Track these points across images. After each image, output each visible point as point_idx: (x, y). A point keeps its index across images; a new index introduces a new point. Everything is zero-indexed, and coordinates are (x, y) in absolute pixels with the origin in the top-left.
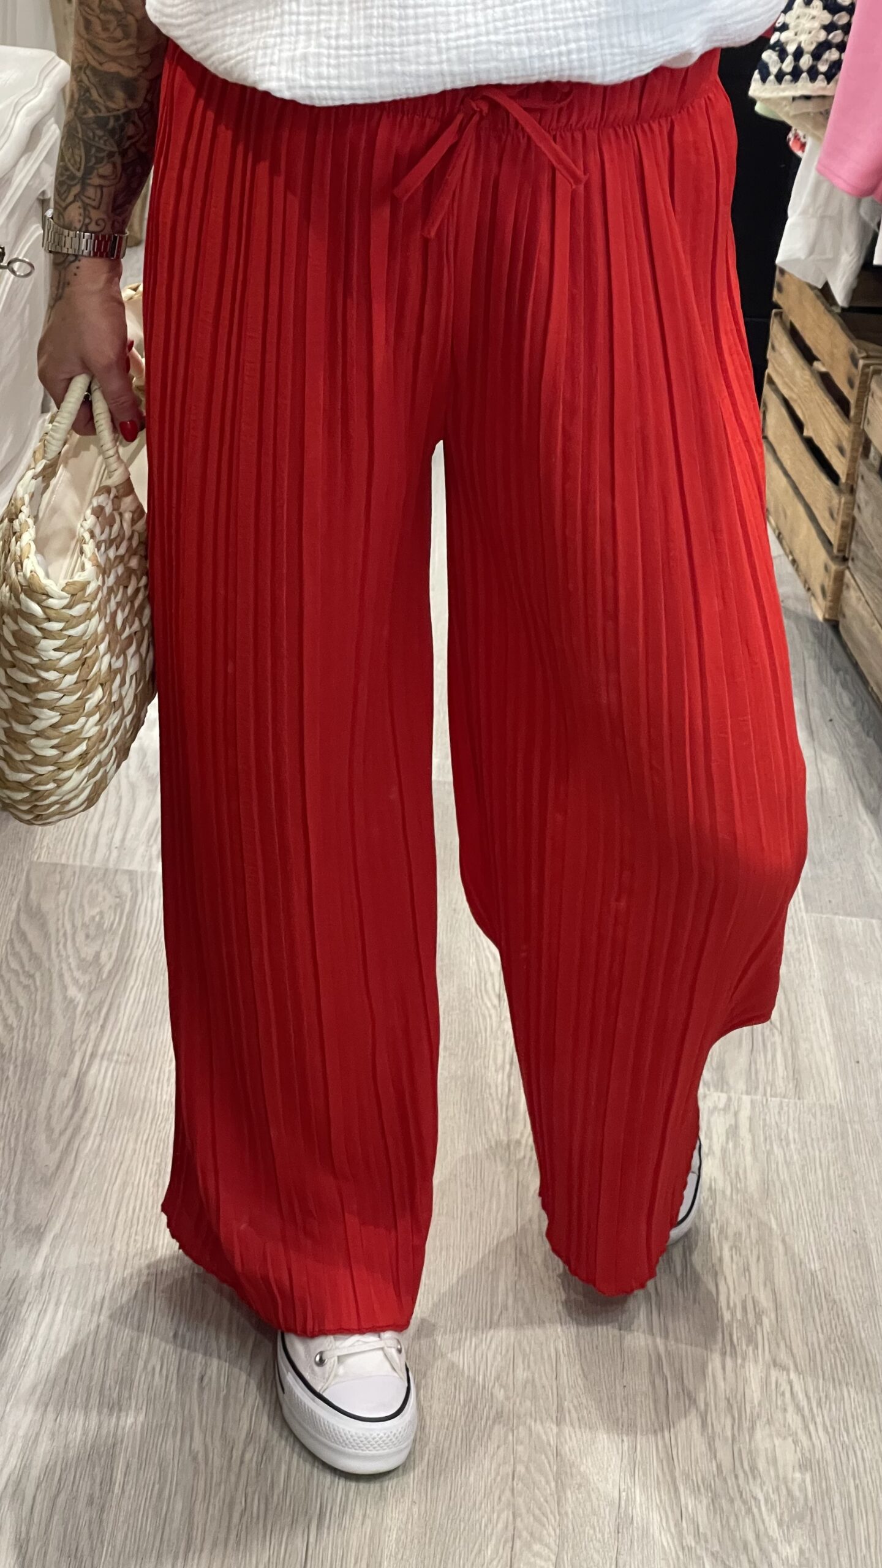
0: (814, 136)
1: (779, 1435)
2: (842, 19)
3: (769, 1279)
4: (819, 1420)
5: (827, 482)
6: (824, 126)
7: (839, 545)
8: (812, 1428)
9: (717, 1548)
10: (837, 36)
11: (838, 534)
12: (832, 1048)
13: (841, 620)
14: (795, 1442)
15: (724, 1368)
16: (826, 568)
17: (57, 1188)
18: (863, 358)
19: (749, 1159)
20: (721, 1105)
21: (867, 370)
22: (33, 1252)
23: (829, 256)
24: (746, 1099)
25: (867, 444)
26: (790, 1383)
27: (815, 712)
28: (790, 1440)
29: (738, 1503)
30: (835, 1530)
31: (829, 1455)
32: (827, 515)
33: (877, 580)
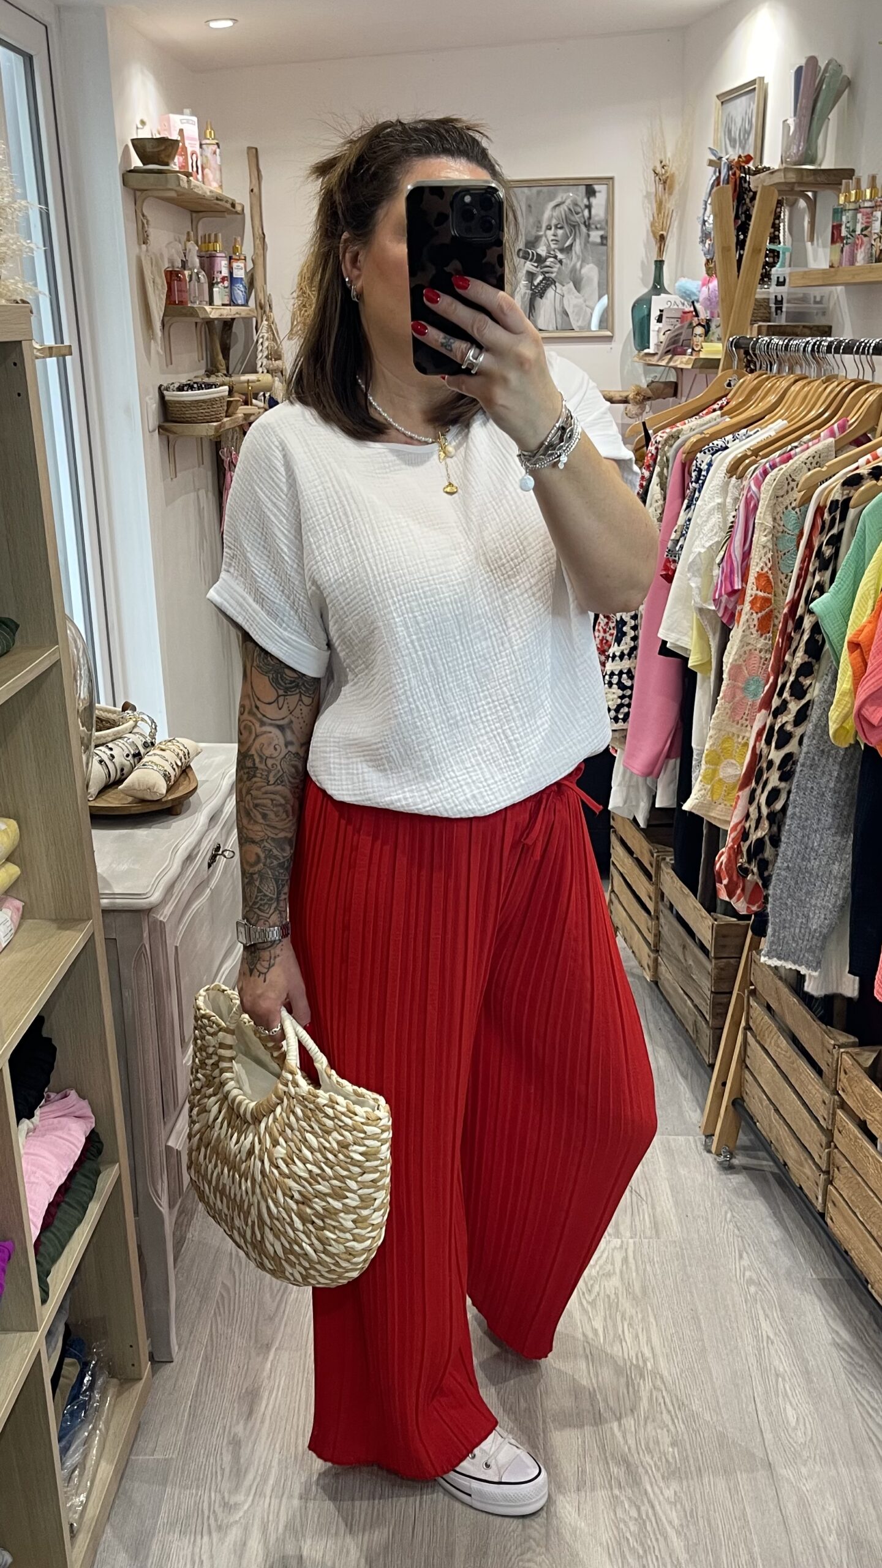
0: (620, 748)
1: (660, 1427)
2: (628, 692)
3: (649, 1340)
4: (679, 1416)
5: (646, 915)
6: (625, 743)
7: (654, 944)
8: (676, 1421)
9: (631, 1495)
10: (626, 701)
11: (653, 939)
12: (674, 1211)
13: (659, 981)
14: (668, 1431)
15: (628, 1393)
16: (649, 956)
18: (656, 852)
19: (634, 1274)
20: (618, 1246)
21: (658, 859)
23: (634, 803)
24: (631, 1241)
25: (662, 895)
26: (663, 1397)
27: (652, 1026)
28: (665, 1430)
31: (686, 1437)
32: (647, 931)
33: (675, 962)
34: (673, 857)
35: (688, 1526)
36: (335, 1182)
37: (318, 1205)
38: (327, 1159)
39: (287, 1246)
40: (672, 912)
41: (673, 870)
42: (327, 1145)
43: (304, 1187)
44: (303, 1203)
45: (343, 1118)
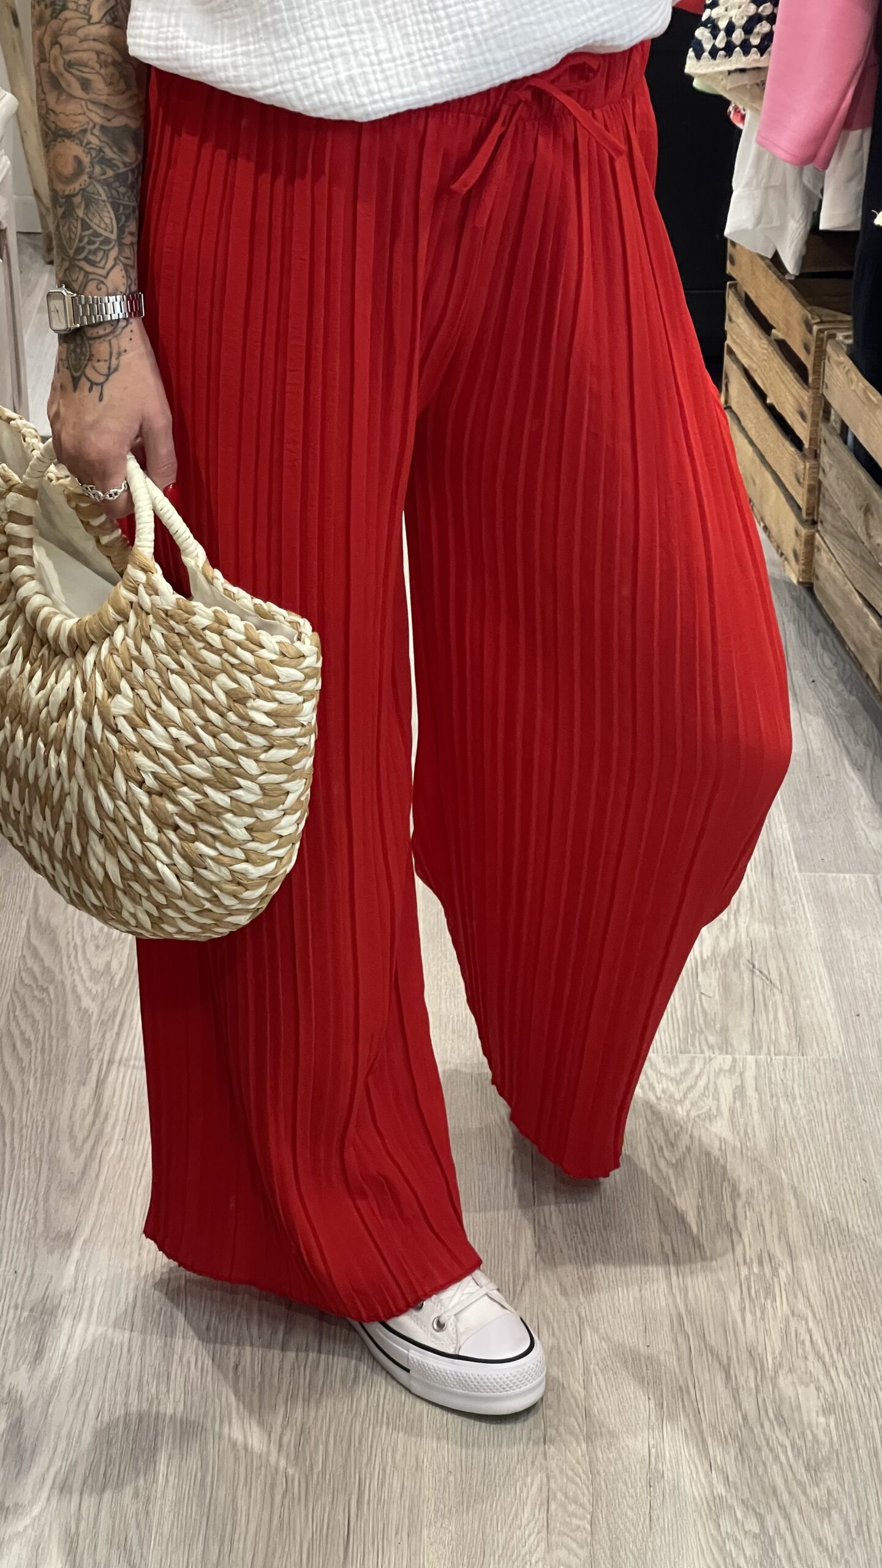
0: (752, 108)
1: (801, 1382)
3: (783, 1232)
4: (840, 1365)
5: (792, 449)
6: (761, 98)
7: (807, 509)
8: (833, 1373)
9: (747, 1495)
10: (766, 9)
11: (805, 498)
12: (833, 1004)
13: (815, 582)
14: (818, 1389)
15: (744, 1321)
16: (797, 533)
17: (83, 1195)
18: (817, 323)
19: (756, 1117)
20: (727, 1067)
21: (821, 335)
22: (65, 1257)
23: (776, 223)
24: (751, 1059)
25: (827, 409)
26: (810, 1331)
27: (797, 675)
28: (812, 1386)
29: (765, 1451)
30: (862, 1471)
31: (851, 1398)
32: (795, 482)
33: (847, 541)
34: (850, 333)
35: (852, 1548)
36: (219, 760)
37: (188, 797)
38: (207, 720)
39: (129, 865)
40: (845, 442)
41: (852, 357)
42: (208, 696)
43: (162, 766)
44: (160, 794)
45: (239, 651)
